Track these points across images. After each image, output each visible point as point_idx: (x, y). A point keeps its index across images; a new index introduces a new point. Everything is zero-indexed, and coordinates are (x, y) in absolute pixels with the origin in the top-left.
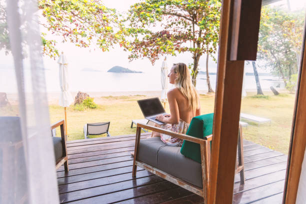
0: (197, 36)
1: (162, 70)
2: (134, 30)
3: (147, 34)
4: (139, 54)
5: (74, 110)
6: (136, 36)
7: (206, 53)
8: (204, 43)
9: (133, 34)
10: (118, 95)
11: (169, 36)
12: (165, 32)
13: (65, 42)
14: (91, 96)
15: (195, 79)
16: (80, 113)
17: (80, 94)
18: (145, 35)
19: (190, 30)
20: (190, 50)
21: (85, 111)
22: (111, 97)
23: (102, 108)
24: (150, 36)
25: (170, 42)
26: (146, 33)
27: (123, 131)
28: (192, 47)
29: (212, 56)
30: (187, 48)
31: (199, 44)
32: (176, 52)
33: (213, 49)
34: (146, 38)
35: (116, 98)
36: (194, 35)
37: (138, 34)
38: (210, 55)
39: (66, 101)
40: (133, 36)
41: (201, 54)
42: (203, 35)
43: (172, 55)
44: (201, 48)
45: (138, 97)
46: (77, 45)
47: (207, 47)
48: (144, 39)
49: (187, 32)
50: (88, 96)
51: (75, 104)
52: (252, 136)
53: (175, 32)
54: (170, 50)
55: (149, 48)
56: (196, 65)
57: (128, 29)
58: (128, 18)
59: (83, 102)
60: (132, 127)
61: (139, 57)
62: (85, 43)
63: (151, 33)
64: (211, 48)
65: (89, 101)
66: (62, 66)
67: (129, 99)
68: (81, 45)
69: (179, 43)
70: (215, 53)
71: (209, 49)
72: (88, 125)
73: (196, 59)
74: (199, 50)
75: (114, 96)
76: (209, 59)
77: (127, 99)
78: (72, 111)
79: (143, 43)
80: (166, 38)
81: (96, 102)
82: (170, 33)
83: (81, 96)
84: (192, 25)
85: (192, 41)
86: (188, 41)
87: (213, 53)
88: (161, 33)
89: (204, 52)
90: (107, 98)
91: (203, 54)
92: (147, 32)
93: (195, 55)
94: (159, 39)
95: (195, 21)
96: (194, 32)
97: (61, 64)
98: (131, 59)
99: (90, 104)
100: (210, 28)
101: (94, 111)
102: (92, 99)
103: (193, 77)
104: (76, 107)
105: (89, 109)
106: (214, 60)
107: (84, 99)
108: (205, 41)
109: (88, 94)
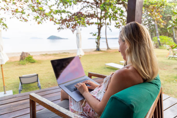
0: (99, 16)
2: (59, 11)
3: (68, 14)
4: (64, 27)
5: (19, 64)
6: (61, 15)
7: (105, 25)
8: (104, 20)
10: (52, 53)
11: (83, 15)
12: (80, 12)
13: (12, 18)
14: (31, 54)
16: (23, 67)
17: (23, 53)
19: (95, 11)
20: (96, 23)
21: (27, 65)
22: (46, 54)
23: (39, 62)
24: (70, 15)
25: (82, 18)
27: (51, 78)
29: (108, 27)
30: (94, 23)
31: (100, 20)
32: (87, 25)
34: (68, 16)
35: (50, 55)
36: (97, 15)
37: (62, 13)
40: (59, 15)
42: (103, 15)
43: (85, 27)
44: (102, 22)
45: (65, 54)
46: (20, 20)
47: (106, 21)
48: (66, 17)
49: (93, 13)
50: (29, 54)
51: (20, 60)
53: (86, 13)
54: (83, 23)
55: (70, 23)
56: (99, 33)
57: (56, 10)
58: (56, 4)
59: (26, 58)
61: (64, 29)
62: (26, 19)
63: (71, 13)
64: (108, 23)
65: (30, 58)
67: (59, 55)
68: (24, 20)
69: (89, 20)
70: (110, 25)
73: (99, 29)
74: (101, 24)
75: (48, 53)
77: (57, 55)
78: (17, 65)
79: (66, 20)
80: (80, 16)
81: (34, 58)
82: (83, 13)
83: (24, 55)
84: (96, 8)
85: (97, 18)
88: (77, 13)
90: (44, 55)
91: (103, 26)
92: (68, 12)
93: (98, 26)
94: (76, 17)
95: (98, 6)
96: (97, 13)
98: (59, 30)
99: (31, 60)
100: (107, 9)
101: (33, 65)
102: (32, 56)
103: (98, 40)
104: (21, 63)
105: (30, 63)
106: (110, 30)
107: (26, 57)
108: (104, 18)
109: (29, 53)
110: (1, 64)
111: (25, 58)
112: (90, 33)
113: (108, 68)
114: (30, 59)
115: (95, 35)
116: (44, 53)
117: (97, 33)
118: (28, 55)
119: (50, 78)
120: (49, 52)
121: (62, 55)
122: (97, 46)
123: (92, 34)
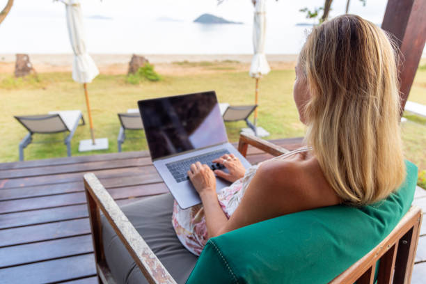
1: (255, 17)
5: (126, 82)
10: (197, 60)
14: (151, 61)
16: (133, 89)
17: (135, 57)
21: (141, 85)
22: (186, 62)
23: (168, 80)
35: (194, 65)
50: (147, 61)
51: (129, 73)
52: (411, 145)
56: (327, 9)
65: (147, 69)
67: (215, 67)
72: (120, 116)
75: (190, 60)
77: (210, 67)
78: (122, 85)
81: (158, 70)
83: (136, 61)
90: (180, 64)
99: (150, 74)
101: (154, 86)
102: (152, 65)
104: (129, 79)
105: (147, 83)
107: (142, 66)
109: (146, 58)
110: (83, 81)
111: (137, 69)
112: (301, 11)
114: (148, 72)
115: (312, 16)
116: (181, 60)
117: (321, 9)
118: (145, 62)
120: (192, 56)
121: (220, 66)
123: (306, 14)
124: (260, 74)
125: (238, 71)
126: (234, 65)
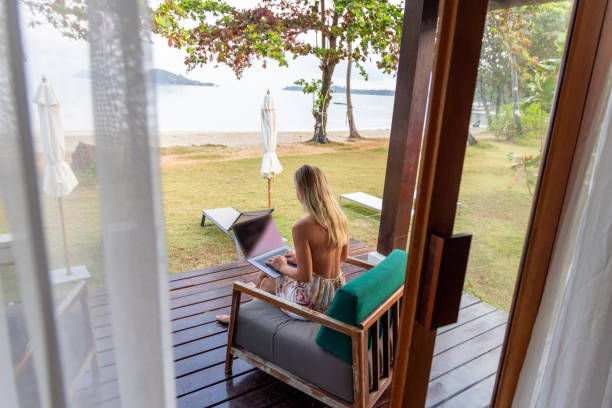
0: (329, 21)
1: (263, 114)
2: (197, 4)
3: (226, 14)
4: (208, 54)
6: (202, 18)
7: (346, 58)
8: (343, 38)
9: (195, 14)
11: (273, 22)
12: (264, 12)
13: (37, 25)
15: (325, 111)
17: (82, 147)
18: (221, 16)
19: (315, 8)
20: (316, 52)
24: (232, 17)
25: (275, 36)
26: (222, 13)
27: (184, 234)
28: (320, 46)
29: (358, 65)
30: (310, 48)
31: (332, 39)
32: (288, 55)
33: (362, 53)
34: (223, 22)
36: (324, 19)
37: (207, 13)
38: (354, 64)
39: (61, 185)
40: (194, 18)
41: (337, 61)
42: (341, 20)
43: (280, 65)
44: (337, 49)
45: (211, 149)
46: (65, 34)
47: (349, 47)
48: (218, 23)
49: (308, 12)
53: (287, 11)
54: (274, 53)
56: (327, 81)
59: (92, 165)
60: (203, 224)
61: (208, 61)
63: (234, 13)
64: (357, 50)
66: (46, 110)
67: (192, 154)
68: (76, 33)
69: (293, 33)
70: (364, 60)
71: (353, 52)
73: (327, 70)
74: (332, 54)
76: (352, 71)
77: (187, 155)
79: (216, 33)
80: (267, 25)
82: (274, 14)
83: (86, 152)
85: (320, 33)
86: (311, 32)
87: (360, 62)
88: (255, 12)
89: (342, 58)
91: (341, 60)
92: (225, 9)
93: (325, 61)
94: (251, 28)
96: (323, 13)
97: (43, 105)
98: (192, 65)
103: (321, 108)
106: (363, 73)
107: (94, 160)
108: (345, 33)
110: (59, 195)
111: (88, 165)
112: (297, 83)
113: (347, 206)
115: (311, 90)
117: (319, 81)
119: (182, 232)
121: (202, 154)
122: (316, 128)
123: (303, 86)
124: (273, 173)
125: (227, 160)
126: (219, 151)
